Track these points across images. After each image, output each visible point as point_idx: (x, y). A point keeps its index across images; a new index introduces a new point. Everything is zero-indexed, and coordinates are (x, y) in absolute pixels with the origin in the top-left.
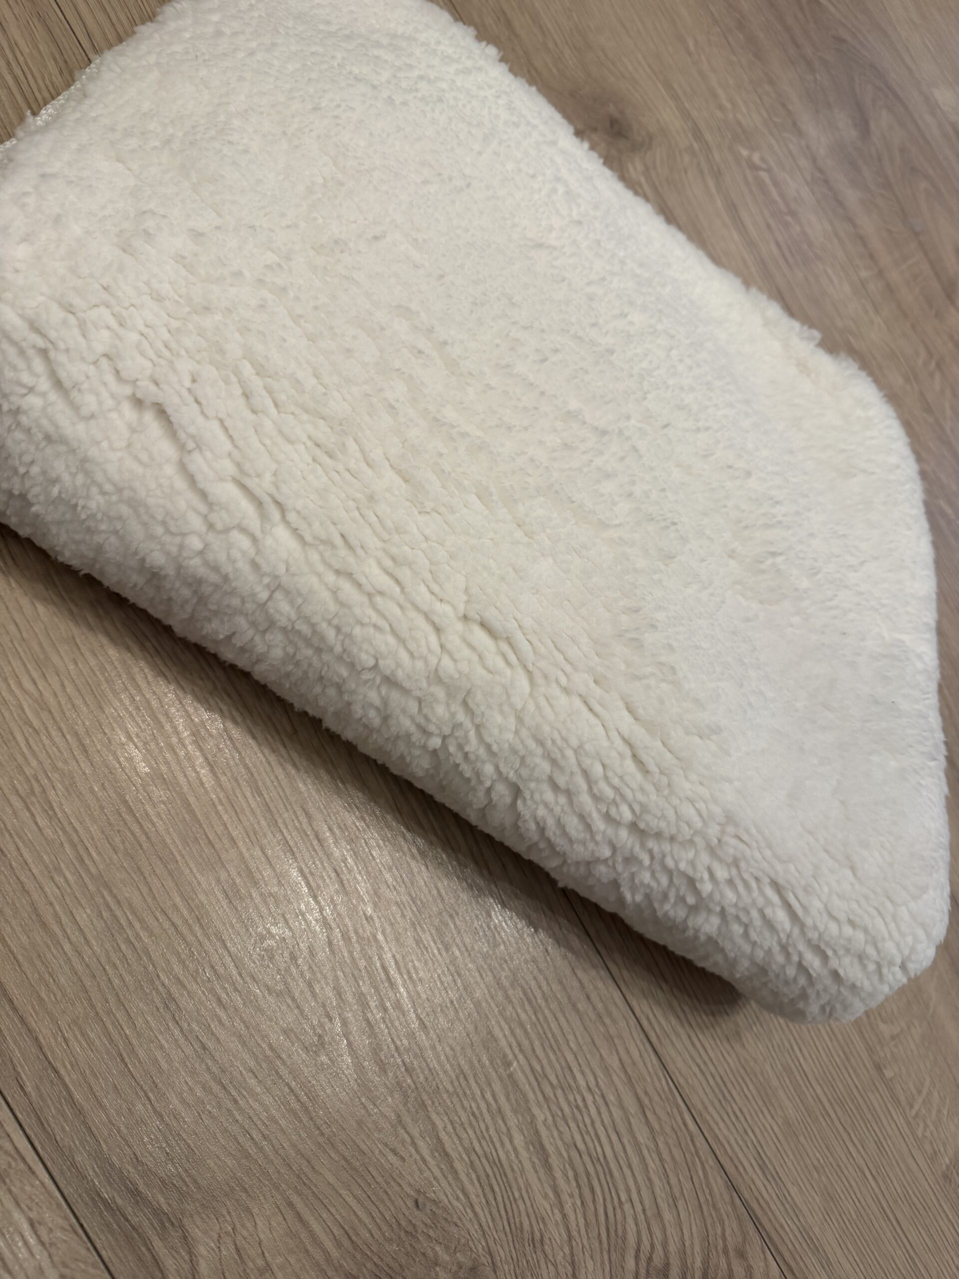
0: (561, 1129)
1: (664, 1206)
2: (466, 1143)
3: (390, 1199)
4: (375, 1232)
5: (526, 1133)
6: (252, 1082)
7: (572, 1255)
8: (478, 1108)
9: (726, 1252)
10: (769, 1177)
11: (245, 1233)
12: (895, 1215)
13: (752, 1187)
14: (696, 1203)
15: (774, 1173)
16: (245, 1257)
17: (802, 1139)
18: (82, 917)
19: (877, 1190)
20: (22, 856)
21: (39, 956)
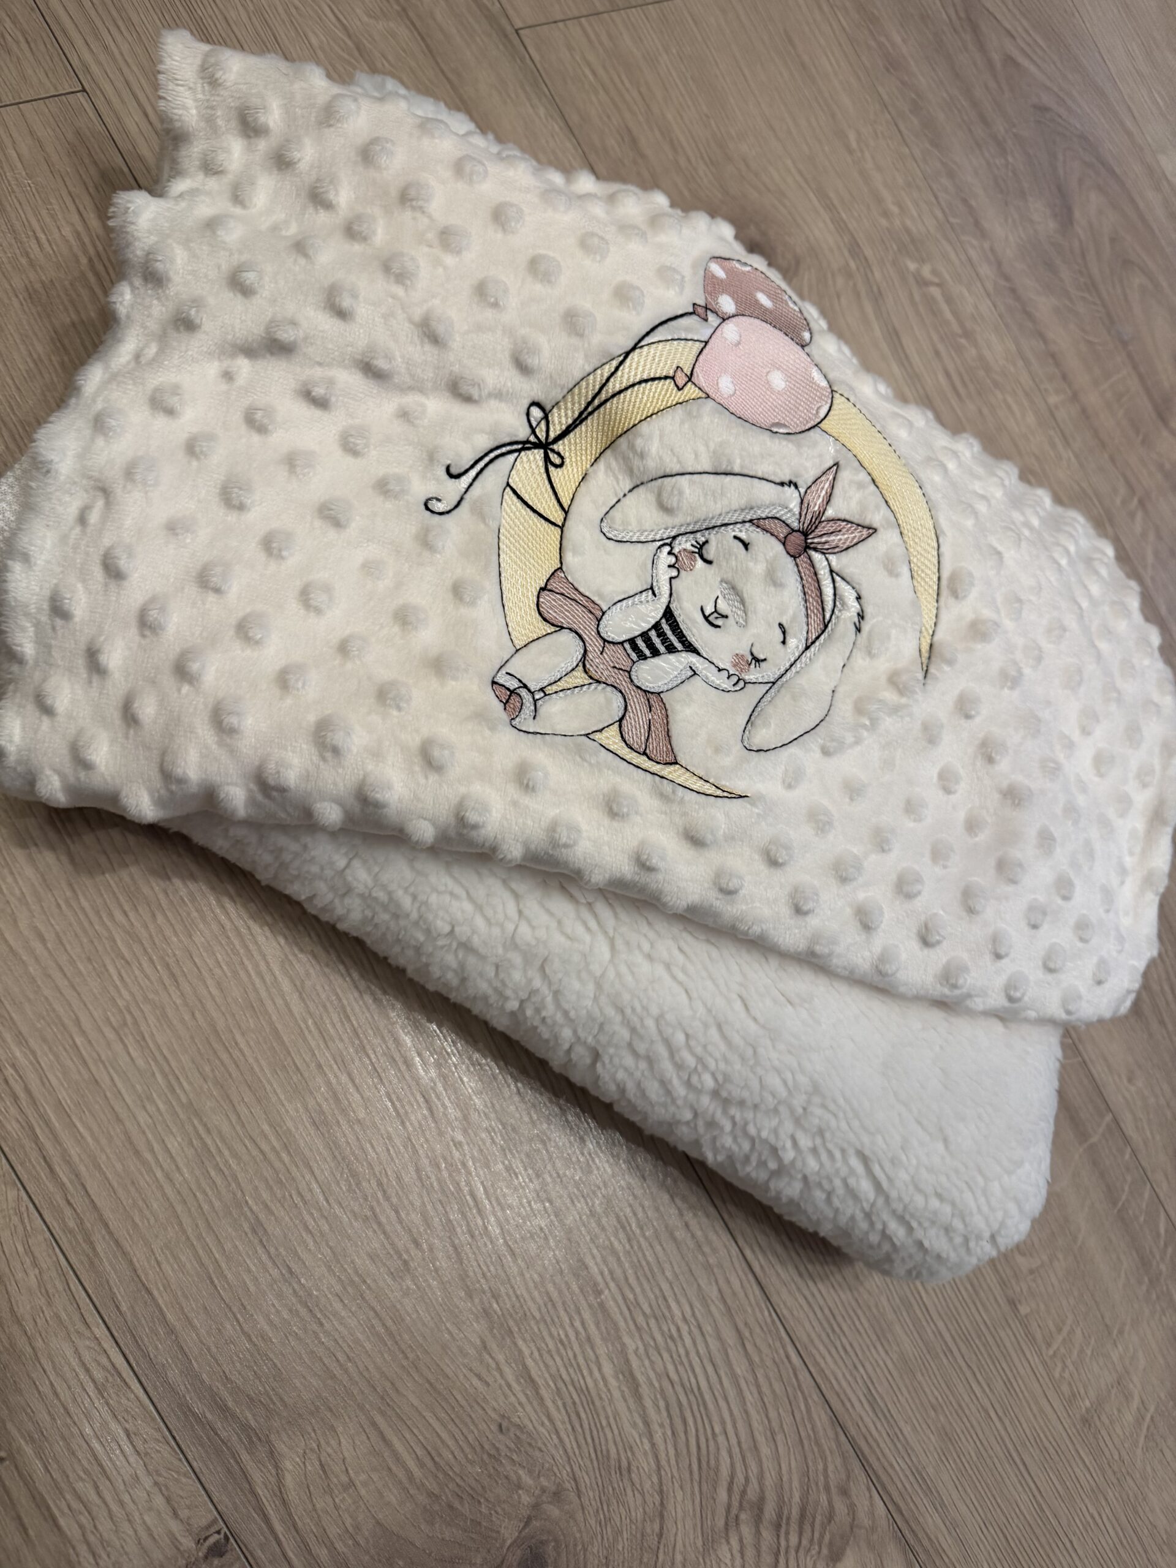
0: (653, 1358)
1: (760, 1439)
2: (553, 1370)
3: (473, 1422)
4: (460, 1456)
5: (616, 1361)
6: (338, 1306)
7: (661, 1484)
8: (567, 1336)
9: (827, 1488)
10: (880, 1415)
11: (330, 1450)
12: (1022, 1459)
13: (860, 1424)
14: (797, 1438)
15: (886, 1411)
16: (329, 1472)
17: (919, 1376)
18: (173, 1144)
19: (1003, 1433)
20: (115, 1085)
21: (133, 1183)
